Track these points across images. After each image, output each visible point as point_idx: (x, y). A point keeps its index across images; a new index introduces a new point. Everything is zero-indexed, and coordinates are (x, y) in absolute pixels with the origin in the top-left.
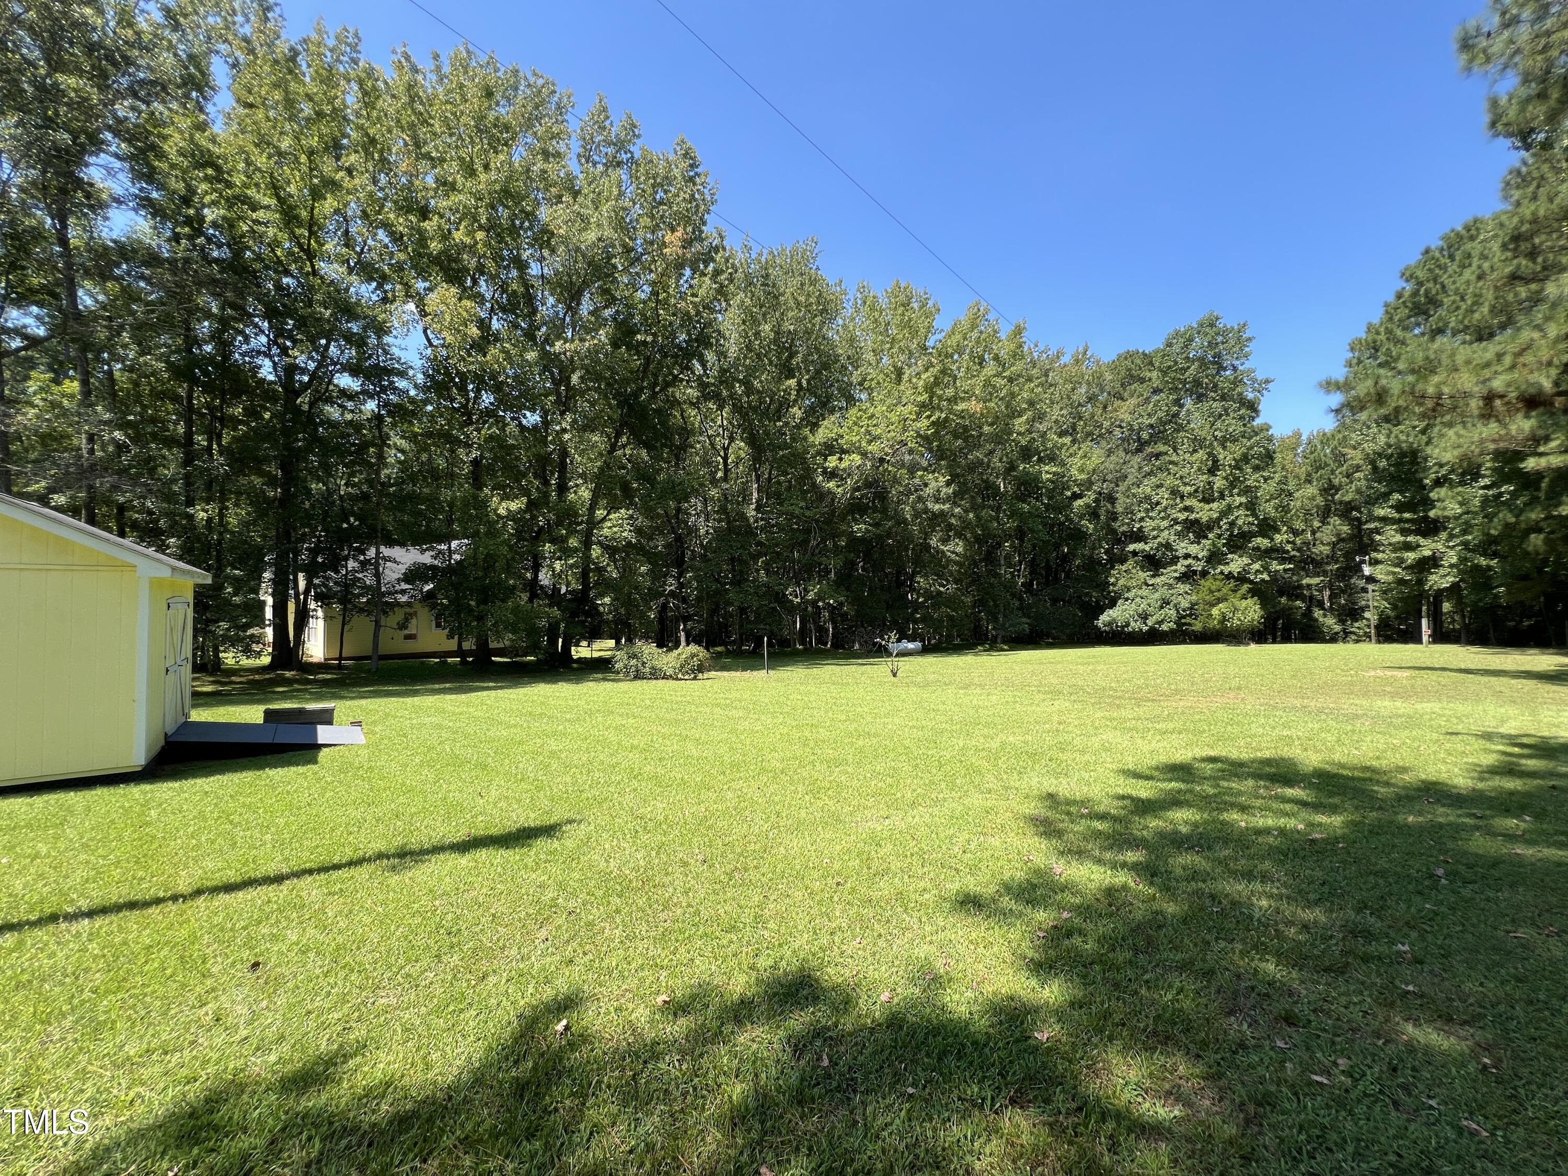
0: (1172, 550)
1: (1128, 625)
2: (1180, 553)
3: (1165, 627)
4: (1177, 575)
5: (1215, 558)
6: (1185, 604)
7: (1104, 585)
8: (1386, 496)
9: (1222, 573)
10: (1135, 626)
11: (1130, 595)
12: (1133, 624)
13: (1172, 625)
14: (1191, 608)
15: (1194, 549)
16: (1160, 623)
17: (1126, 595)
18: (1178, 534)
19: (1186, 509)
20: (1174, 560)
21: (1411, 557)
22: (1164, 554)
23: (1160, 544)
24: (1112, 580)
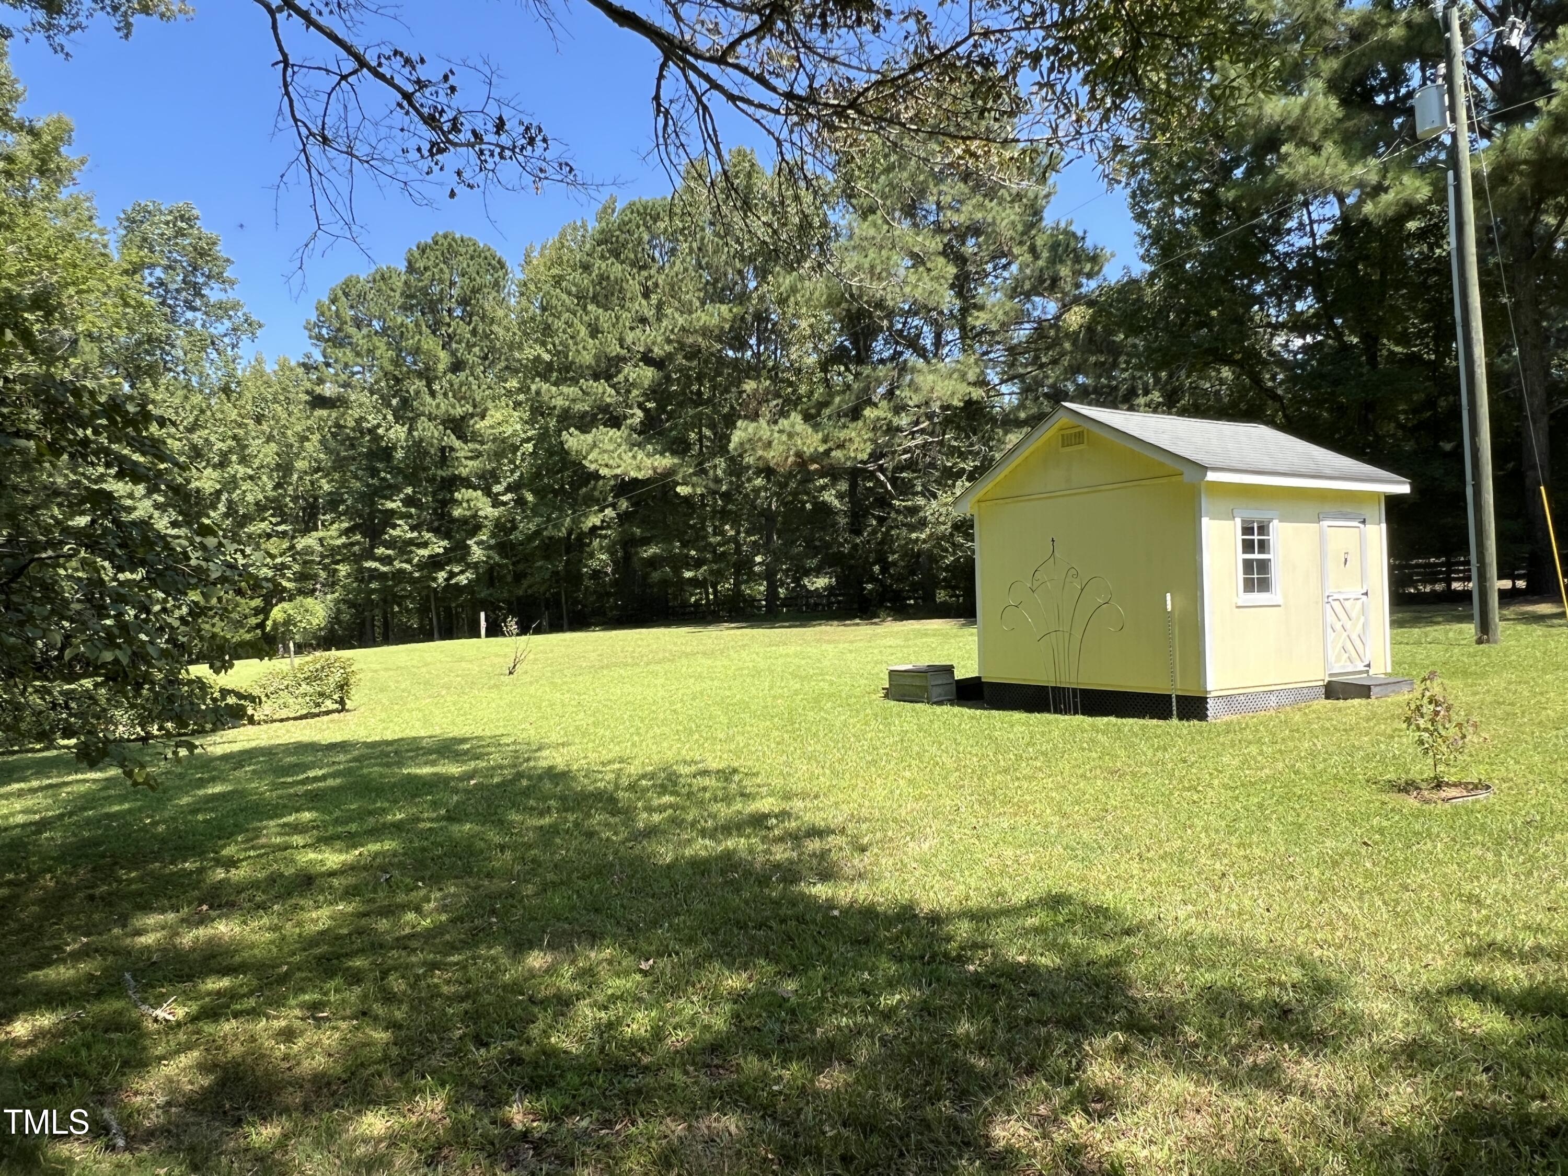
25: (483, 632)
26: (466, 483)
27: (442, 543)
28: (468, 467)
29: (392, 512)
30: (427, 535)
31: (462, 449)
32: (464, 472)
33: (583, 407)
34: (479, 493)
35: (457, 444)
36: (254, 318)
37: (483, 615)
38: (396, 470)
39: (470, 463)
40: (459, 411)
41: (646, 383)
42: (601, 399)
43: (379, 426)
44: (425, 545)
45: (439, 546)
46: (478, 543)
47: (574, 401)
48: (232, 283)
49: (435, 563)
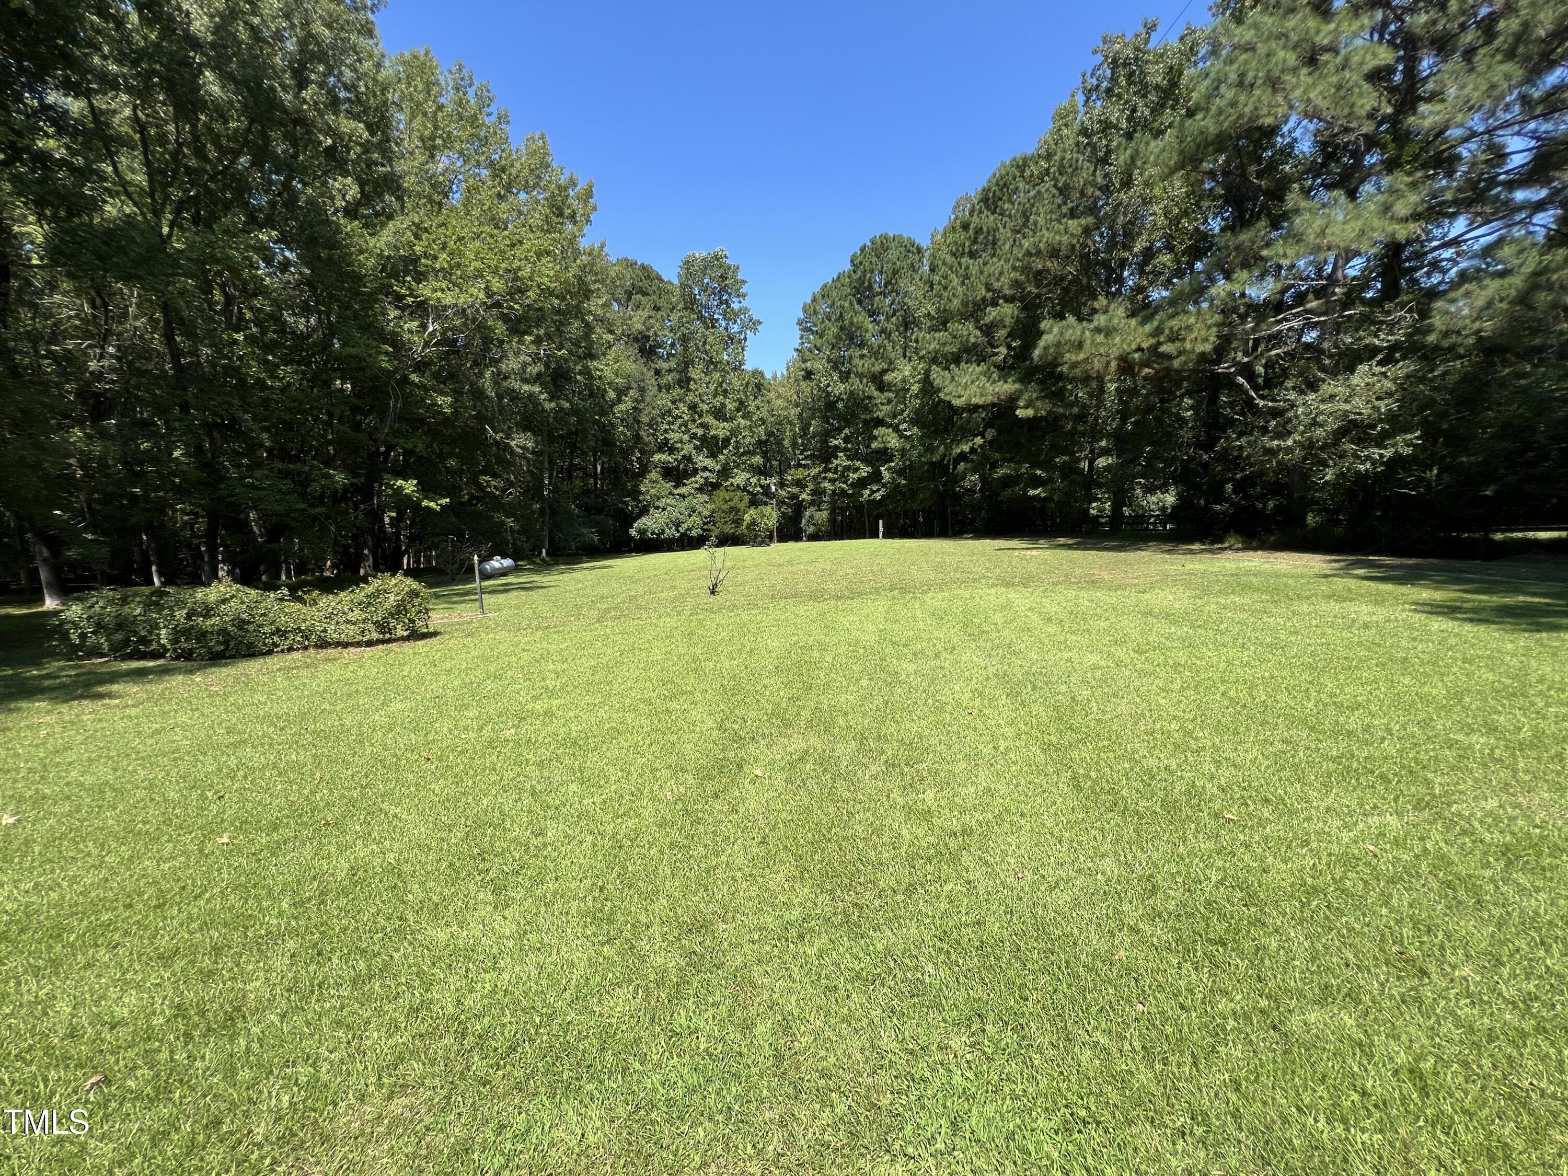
0: (693, 463)
1: (663, 532)
2: (699, 465)
3: (694, 533)
4: (697, 486)
5: (725, 472)
6: (706, 513)
7: (635, 494)
8: (840, 430)
9: (732, 484)
10: (671, 533)
11: (661, 504)
12: (667, 531)
13: (700, 531)
14: (711, 516)
15: (709, 463)
16: (689, 529)
17: (657, 504)
18: (696, 448)
19: (702, 425)
20: (695, 472)
21: (854, 476)
22: (686, 466)
23: (684, 456)
24: (643, 489)
25: (881, 535)
26: (880, 422)
27: (867, 469)
28: (883, 411)
29: (837, 448)
30: (858, 464)
31: (879, 397)
32: (881, 415)
33: (952, 349)
34: (891, 430)
35: (876, 393)
36: (755, 318)
37: (881, 522)
38: (839, 418)
39: (884, 408)
40: (878, 368)
41: (1008, 321)
42: (968, 341)
43: (828, 385)
44: (856, 470)
45: (865, 471)
46: (889, 469)
47: (944, 344)
48: (744, 296)
49: (862, 483)
